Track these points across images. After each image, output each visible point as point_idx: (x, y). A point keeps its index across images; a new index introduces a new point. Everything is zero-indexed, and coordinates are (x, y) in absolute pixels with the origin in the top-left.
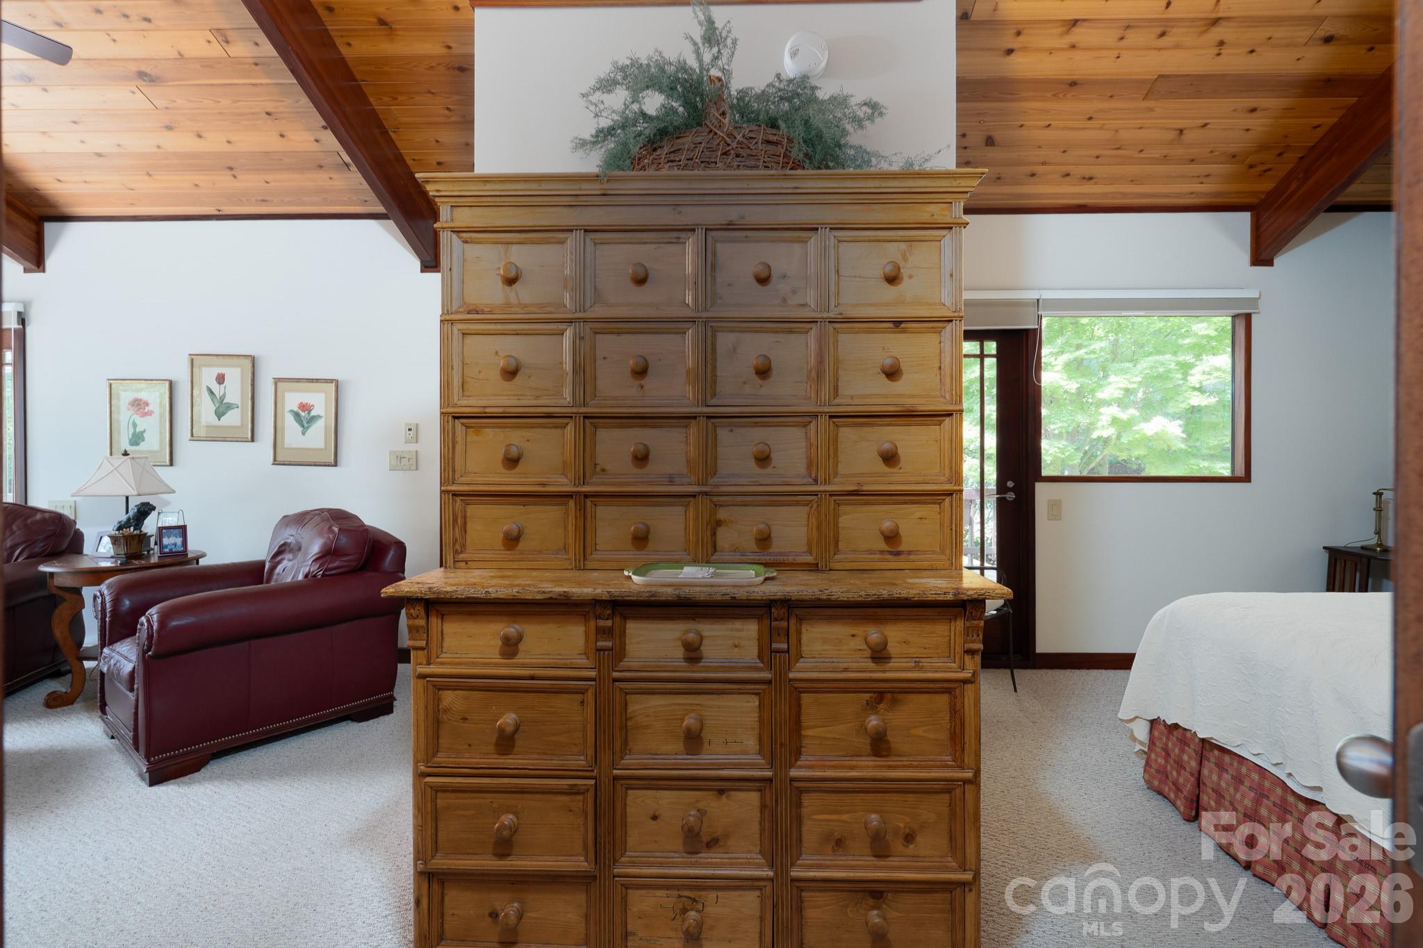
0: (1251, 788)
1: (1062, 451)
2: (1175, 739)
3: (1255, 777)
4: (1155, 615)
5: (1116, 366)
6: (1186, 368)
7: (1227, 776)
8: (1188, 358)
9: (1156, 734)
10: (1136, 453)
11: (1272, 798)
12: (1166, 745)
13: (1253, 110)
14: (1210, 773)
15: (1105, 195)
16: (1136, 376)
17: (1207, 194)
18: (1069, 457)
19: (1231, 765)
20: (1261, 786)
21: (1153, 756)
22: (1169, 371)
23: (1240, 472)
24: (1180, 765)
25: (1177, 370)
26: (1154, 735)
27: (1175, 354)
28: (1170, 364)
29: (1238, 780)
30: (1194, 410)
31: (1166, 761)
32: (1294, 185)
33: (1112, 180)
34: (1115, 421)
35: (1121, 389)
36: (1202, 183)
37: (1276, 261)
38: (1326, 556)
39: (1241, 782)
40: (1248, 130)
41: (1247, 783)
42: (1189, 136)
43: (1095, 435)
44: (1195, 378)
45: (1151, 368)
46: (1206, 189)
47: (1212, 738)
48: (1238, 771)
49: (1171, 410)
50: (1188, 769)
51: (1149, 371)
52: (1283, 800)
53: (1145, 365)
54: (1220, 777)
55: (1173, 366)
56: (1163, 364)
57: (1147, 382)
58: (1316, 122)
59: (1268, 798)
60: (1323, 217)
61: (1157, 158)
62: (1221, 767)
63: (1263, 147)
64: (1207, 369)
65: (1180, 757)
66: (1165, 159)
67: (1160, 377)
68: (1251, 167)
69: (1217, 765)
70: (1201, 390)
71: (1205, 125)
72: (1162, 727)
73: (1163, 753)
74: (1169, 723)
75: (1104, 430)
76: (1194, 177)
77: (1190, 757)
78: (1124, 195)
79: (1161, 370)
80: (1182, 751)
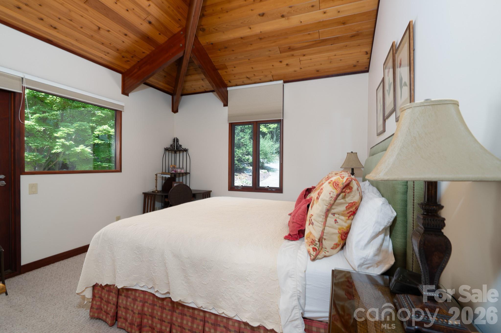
0: (140, 301)
1: (35, 156)
2: (105, 291)
3: (142, 295)
4: (95, 236)
5: (63, 124)
6: (93, 129)
7: (130, 300)
8: (93, 125)
9: (96, 291)
10: (72, 160)
11: (149, 302)
12: (101, 295)
13: (126, 35)
14: (122, 301)
15: (63, 40)
16: (72, 129)
17: (107, 61)
18: (39, 160)
19: (132, 294)
20: (144, 298)
21: (94, 302)
22: (86, 129)
23: (118, 169)
24: (108, 302)
25: (89, 129)
26: (95, 292)
27: (88, 123)
28: (87, 126)
29: (135, 300)
30: (95, 145)
31: (101, 302)
32: (136, 70)
33: (67, 35)
34: (63, 146)
35: (66, 133)
36: (106, 55)
37: (130, 94)
38: (143, 196)
39: (136, 300)
40: (123, 42)
41: (139, 300)
42: (102, 32)
43: (53, 151)
44: (97, 133)
45: (79, 126)
46: (108, 58)
47: (124, 286)
48: (135, 296)
49: (86, 143)
50: (112, 303)
51: (78, 127)
52: (153, 301)
53: (76, 125)
54: (127, 301)
55: (88, 127)
56: (84, 126)
57: (77, 132)
58: (144, 51)
59: (147, 302)
60: (143, 85)
61: (88, 35)
62: (127, 297)
63: (127, 52)
64: (101, 130)
65: (108, 298)
66: (92, 37)
67: (82, 130)
68: (123, 57)
69: (125, 296)
70: (98, 137)
71: (109, 31)
72: (99, 287)
73: (100, 299)
74: (103, 285)
75: (57, 149)
76: (103, 51)
77: (113, 297)
78: (73, 45)
79: (83, 127)
80: (109, 295)
